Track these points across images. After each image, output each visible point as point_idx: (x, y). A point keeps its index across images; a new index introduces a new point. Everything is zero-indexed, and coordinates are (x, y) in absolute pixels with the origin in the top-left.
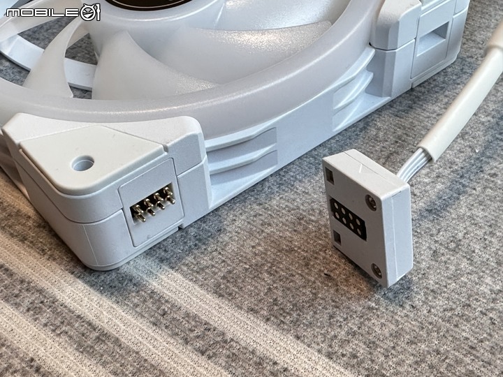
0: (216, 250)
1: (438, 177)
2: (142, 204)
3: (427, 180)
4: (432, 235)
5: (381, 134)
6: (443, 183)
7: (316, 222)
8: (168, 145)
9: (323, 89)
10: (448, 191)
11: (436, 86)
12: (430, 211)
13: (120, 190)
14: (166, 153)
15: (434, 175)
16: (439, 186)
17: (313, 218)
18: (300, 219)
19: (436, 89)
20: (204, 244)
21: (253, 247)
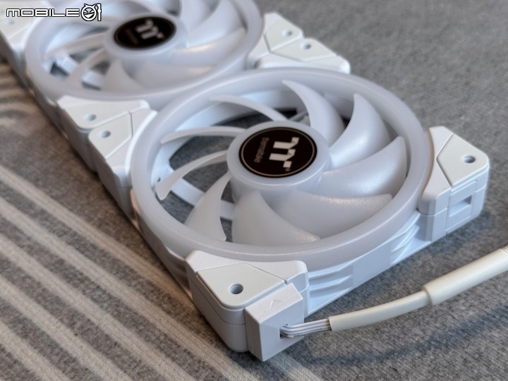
0: (323, 348)
1: (471, 306)
3: (463, 308)
4: (464, 348)
5: (434, 271)
6: (474, 311)
7: (388, 332)
9: (387, 239)
10: (476, 317)
11: (474, 236)
12: (463, 331)
14: (285, 285)
15: (468, 304)
16: (471, 313)
17: (386, 329)
18: (378, 330)
19: (474, 239)
20: (315, 343)
21: (347, 347)
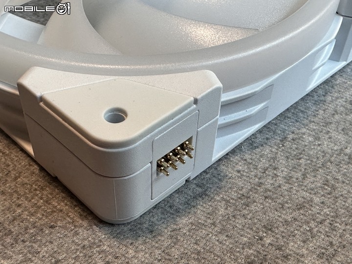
2: (167, 158)
8: (199, 97)
13: (154, 143)
14: (195, 106)
